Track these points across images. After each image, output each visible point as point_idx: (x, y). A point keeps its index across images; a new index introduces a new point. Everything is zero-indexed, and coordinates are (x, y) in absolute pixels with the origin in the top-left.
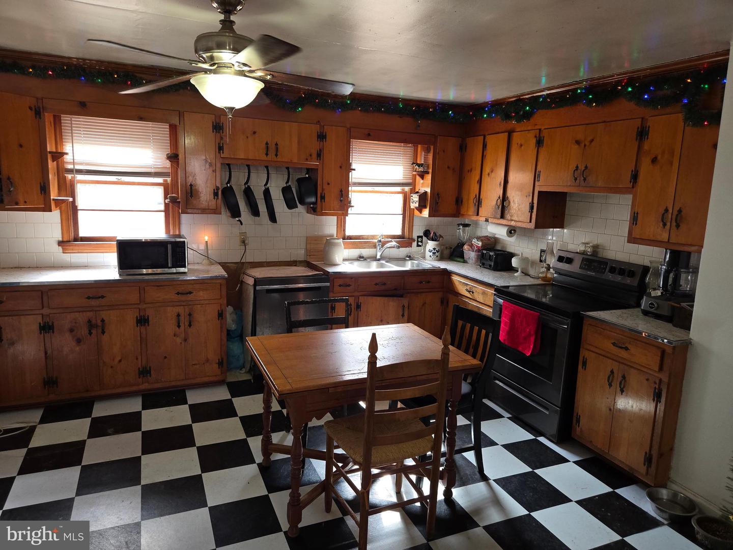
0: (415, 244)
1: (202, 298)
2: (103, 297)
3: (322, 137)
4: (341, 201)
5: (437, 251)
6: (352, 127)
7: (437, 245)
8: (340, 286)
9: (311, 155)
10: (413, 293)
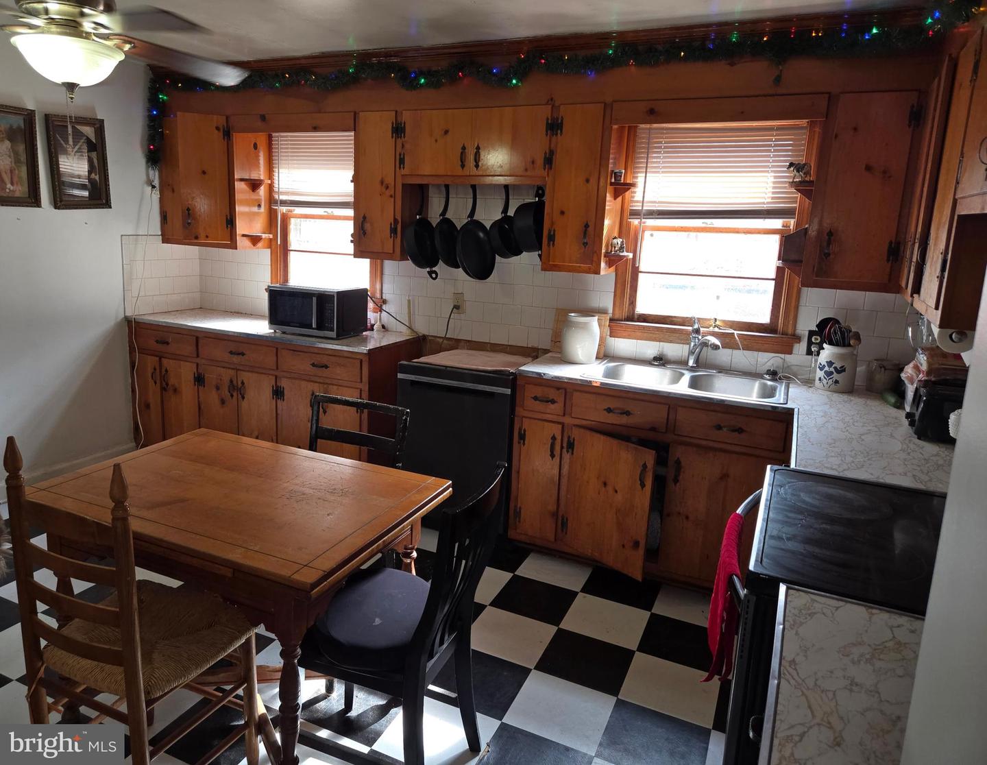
0: (802, 347)
1: (339, 378)
2: (243, 354)
3: (554, 127)
4: (585, 244)
5: (835, 368)
6: (615, 101)
7: (841, 357)
8: (536, 398)
9: (533, 162)
10: (698, 446)
